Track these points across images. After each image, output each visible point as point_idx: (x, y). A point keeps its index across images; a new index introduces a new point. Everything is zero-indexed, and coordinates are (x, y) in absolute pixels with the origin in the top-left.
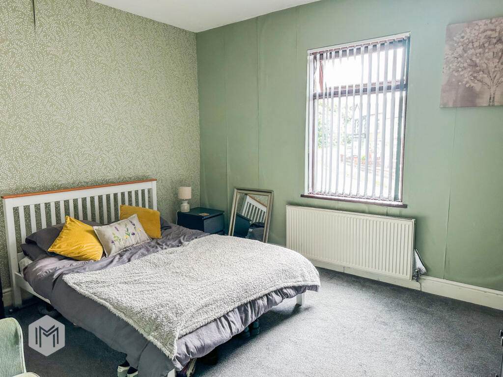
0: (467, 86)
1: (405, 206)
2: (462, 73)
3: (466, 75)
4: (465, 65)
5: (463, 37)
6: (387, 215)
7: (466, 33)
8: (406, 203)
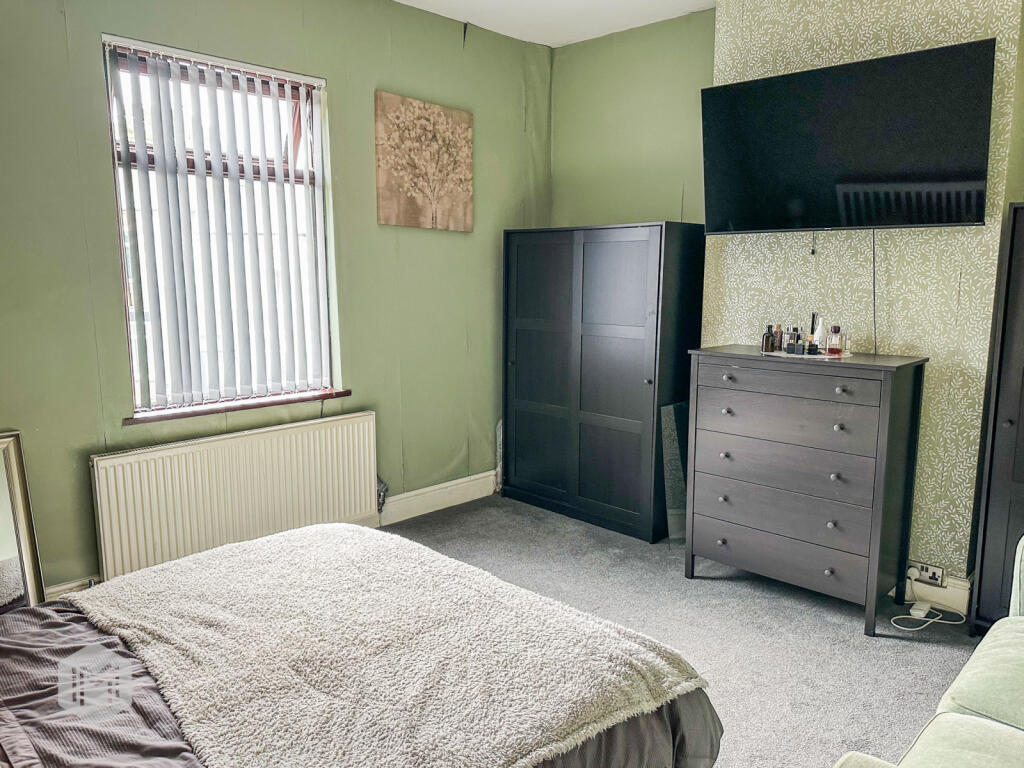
0: (409, 194)
1: (347, 393)
2: (401, 174)
3: (406, 178)
4: (404, 162)
5: (398, 118)
6: (322, 416)
7: (401, 113)
8: (348, 388)
